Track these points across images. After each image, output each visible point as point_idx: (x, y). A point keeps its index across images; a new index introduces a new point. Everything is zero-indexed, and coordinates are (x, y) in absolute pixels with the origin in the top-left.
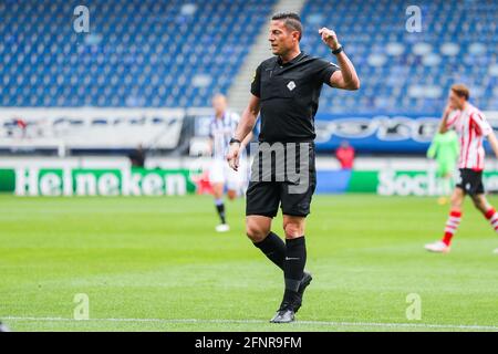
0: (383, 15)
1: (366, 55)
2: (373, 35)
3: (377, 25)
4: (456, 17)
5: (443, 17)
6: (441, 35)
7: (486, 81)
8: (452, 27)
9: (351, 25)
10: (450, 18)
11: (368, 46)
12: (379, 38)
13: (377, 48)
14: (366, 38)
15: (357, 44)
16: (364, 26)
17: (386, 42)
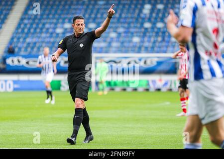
0: (62, 10)
1: (55, 28)
2: (58, 19)
3: (60, 15)
4: (95, 11)
5: (89, 11)
6: (88, 19)
7: (108, 40)
8: (93, 16)
9: (48, 15)
10: (92, 12)
11: (56, 24)
12: (60, 21)
13: (59, 25)
14: (55, 21)
15: (51, 23)
16: (54, 15)
17: (63, 23)
